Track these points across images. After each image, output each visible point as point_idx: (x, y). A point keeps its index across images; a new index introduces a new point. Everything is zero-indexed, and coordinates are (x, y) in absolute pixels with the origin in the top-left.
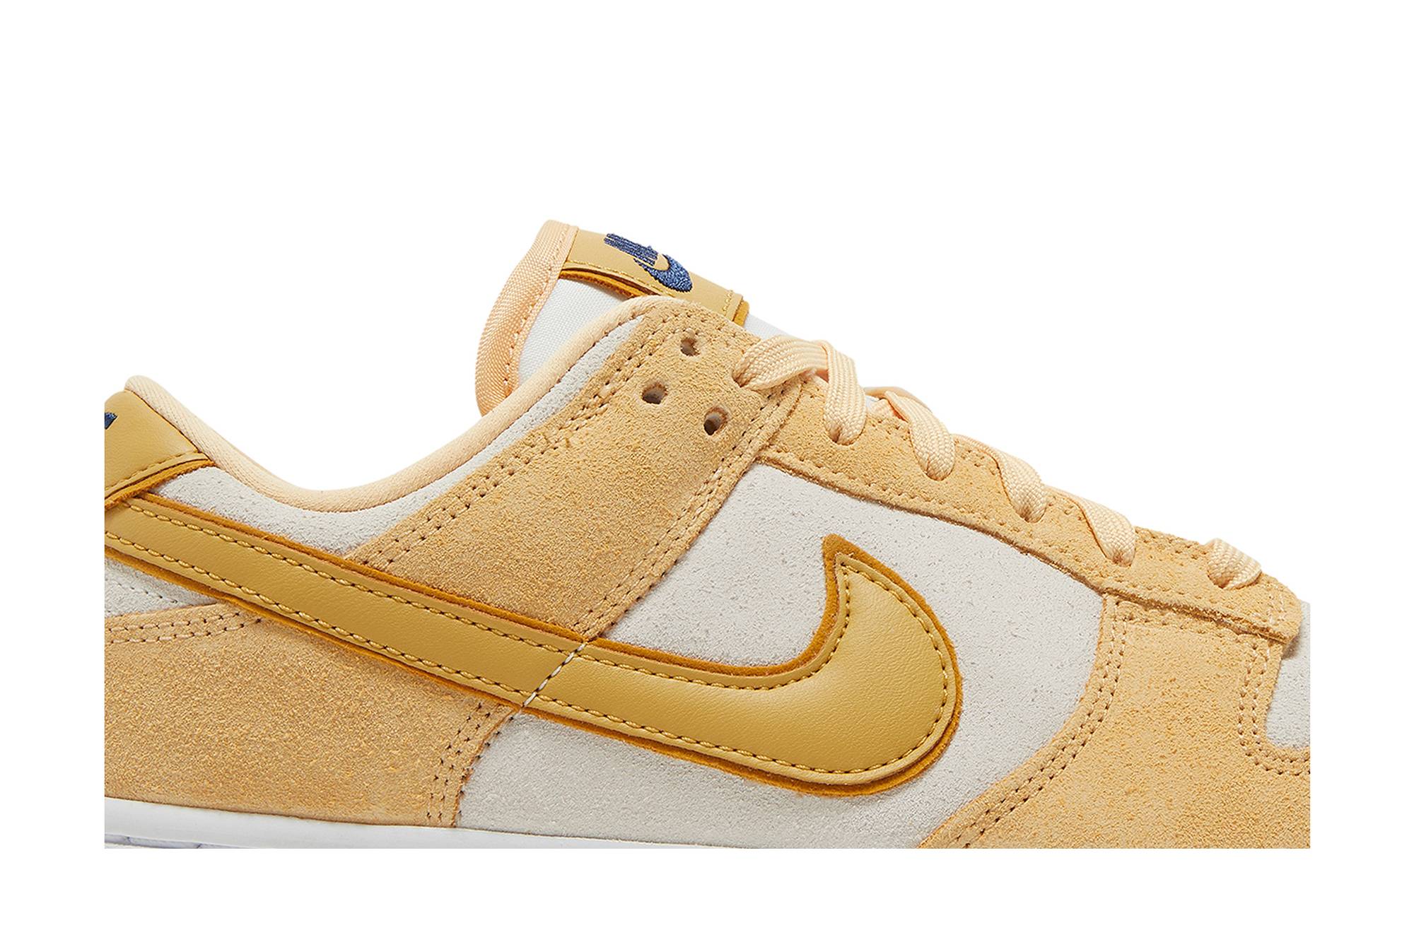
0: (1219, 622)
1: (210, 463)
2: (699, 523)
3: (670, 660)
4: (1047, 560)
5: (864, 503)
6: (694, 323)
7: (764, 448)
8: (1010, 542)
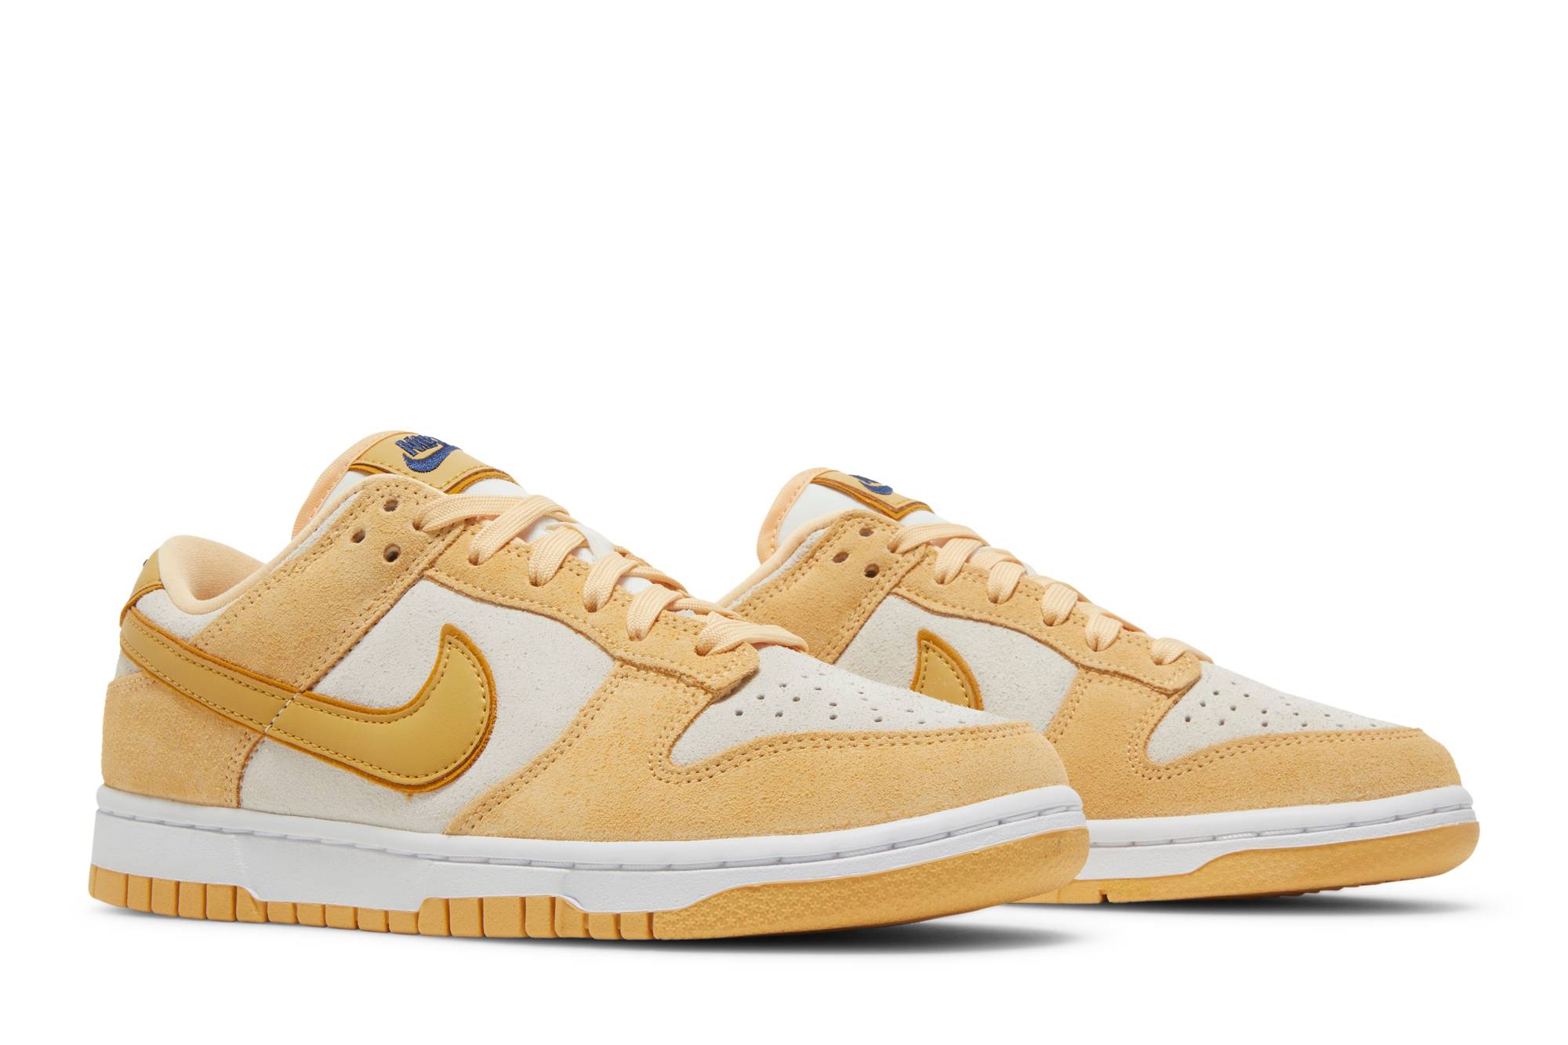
0: (679, 679)
1: (163, 588)
2: (373, 618)
3: (340, 705)
4: (589, 638)
5: (479, 604)
6: (396, 492)
7: (425, 569)
8: (569, 626)
